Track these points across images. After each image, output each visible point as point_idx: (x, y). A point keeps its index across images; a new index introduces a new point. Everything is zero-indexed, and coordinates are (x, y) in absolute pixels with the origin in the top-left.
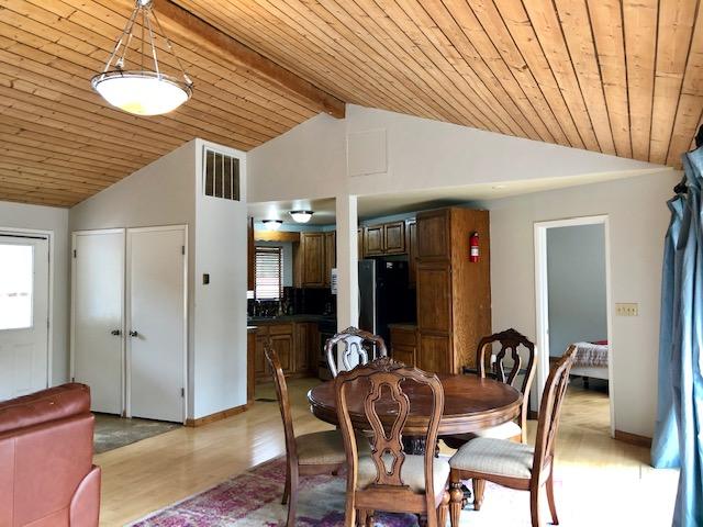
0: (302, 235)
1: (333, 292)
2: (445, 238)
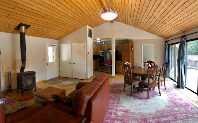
0: (94, 45)
1: (100, 55)
2: (128, 46)
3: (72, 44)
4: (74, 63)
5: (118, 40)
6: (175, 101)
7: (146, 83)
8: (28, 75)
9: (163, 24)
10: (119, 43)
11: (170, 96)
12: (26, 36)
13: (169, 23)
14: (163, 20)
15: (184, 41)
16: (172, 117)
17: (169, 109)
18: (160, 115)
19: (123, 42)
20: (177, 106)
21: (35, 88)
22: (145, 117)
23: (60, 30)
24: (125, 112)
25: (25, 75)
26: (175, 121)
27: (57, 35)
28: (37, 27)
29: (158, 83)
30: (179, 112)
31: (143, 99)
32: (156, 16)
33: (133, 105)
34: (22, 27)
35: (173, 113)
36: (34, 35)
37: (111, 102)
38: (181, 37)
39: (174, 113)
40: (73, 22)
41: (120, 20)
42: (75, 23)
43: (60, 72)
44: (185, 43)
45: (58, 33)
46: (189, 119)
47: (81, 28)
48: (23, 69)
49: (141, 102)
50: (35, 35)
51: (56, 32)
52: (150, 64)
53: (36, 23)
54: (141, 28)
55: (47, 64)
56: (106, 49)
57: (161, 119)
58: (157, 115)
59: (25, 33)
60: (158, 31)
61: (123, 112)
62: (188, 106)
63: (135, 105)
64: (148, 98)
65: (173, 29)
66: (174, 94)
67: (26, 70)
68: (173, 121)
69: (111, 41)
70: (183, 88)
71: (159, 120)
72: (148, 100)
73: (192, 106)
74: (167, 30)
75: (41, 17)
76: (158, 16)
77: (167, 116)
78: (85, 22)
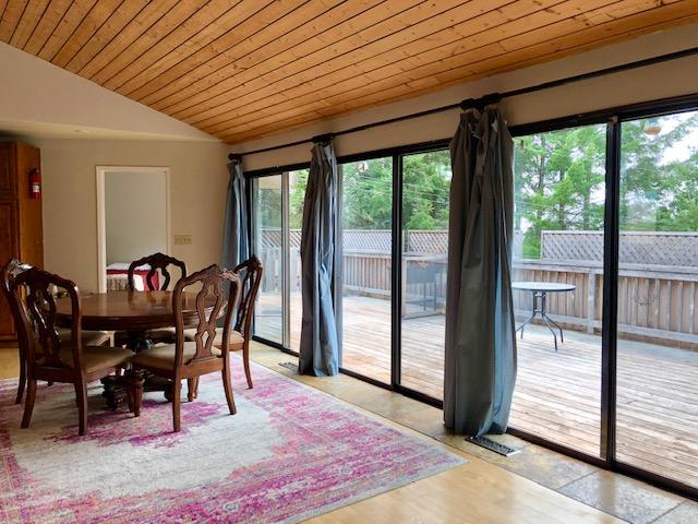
6: (305, 425)
7: (165, 360)
9: (230, 69)
11: (279, 410)
13: (262, 69)
14: (237, 52)
15: (331, 157)
16: (310, 480)
17: (286, 456)
18: (255, 482)
20: (320, 441)
22: (190, 500)
24: (79, 508)
26: (324, 491)
29: (224, 356)
30: (330, 460)
31: (152, 437)
32: (205, 32)
33: (107, 470)
35: (309, 466)
38: (315, 140)
39: (315, 464)
44: (335, 166)
46: (375, 474)
49: (147, 451)
52: (159, 270)
54: (103, 77)
57: (261, 494)
58: (242, 483)
60: (198, 99)
61: (68, 511)
62: (364, 432)
63: (117, 470)
64: (176, 429)
65: (279, 98)
66: (297, 400)
68: (313, 490)
70: (327, 372)
71: (256, 499)
72: (179, 436)
73: (379, 430)
74: (247, 99)
76: (213, 31)
77: (285, 480)
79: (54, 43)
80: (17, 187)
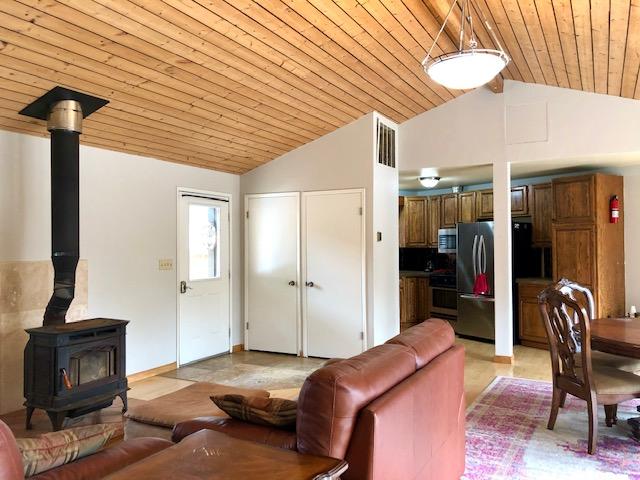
0: (406, 199)
1: (440, 251)
2: (589, 201)
3: (304, 194)
4: (312, 284)
5: (529, 171)
8: (92, 335)
10: (536, 187)
12: (81, 147)
19: (556, 183)
21: (124, 400)
23: (251, 130)
25: (71, 338)
27: (233, 152)
28: (140, 111)
34: (64, 104)
36: (122, 146)
37: (479, 462)
40: (309, 100)
41: (536, 72)
42: (316, 104)
43: (243, 326)
45: (239, 141)
47: (345, 123)
48: (58, 306)
50: (124, 144)
51: (227, 137)
53: (137, 91)
55: (184, 288)
56: (467, 217)
59: (76, 134)
67: (75, 314)
69: (491, 182)
75: (163, 67)
78: (365, 99)
79: (614, 80)
80: (596, 213)
